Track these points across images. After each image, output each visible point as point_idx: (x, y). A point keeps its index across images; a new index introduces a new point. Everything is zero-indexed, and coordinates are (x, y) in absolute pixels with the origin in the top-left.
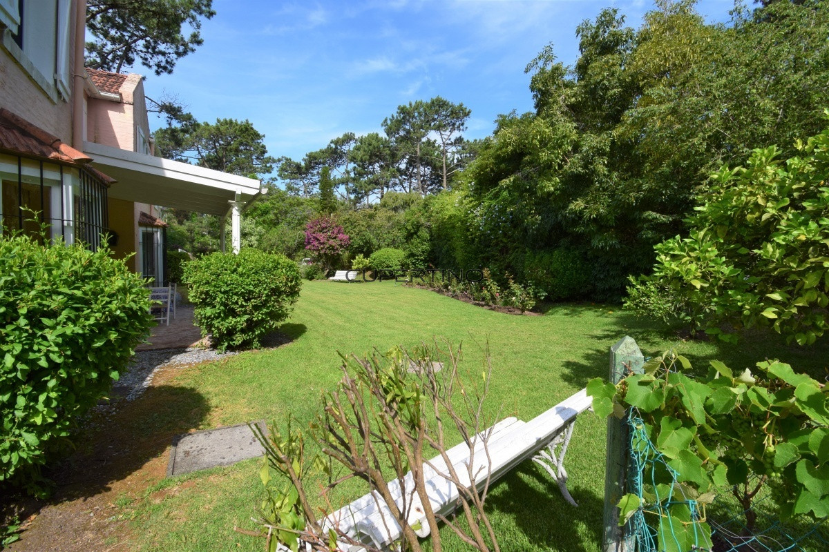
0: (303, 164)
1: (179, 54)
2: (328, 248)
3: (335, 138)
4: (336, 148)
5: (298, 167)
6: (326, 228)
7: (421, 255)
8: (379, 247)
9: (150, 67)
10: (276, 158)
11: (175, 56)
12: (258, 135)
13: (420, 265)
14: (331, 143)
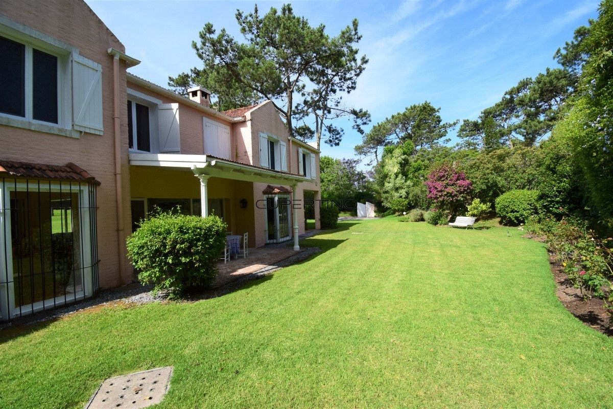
0: (480, 121)
1: (358, 75)
2: (445, 195)
3: (509, 89)
4: (512, 97)
5: (476, 125)
6: (444, 176)
7: (556, 196)
8: (509, 189)
9: (344, 90)
10: (452, 123)
11: (355, 77)
12: (434, 109)
13: (558, 208)
14: (505, 94)
